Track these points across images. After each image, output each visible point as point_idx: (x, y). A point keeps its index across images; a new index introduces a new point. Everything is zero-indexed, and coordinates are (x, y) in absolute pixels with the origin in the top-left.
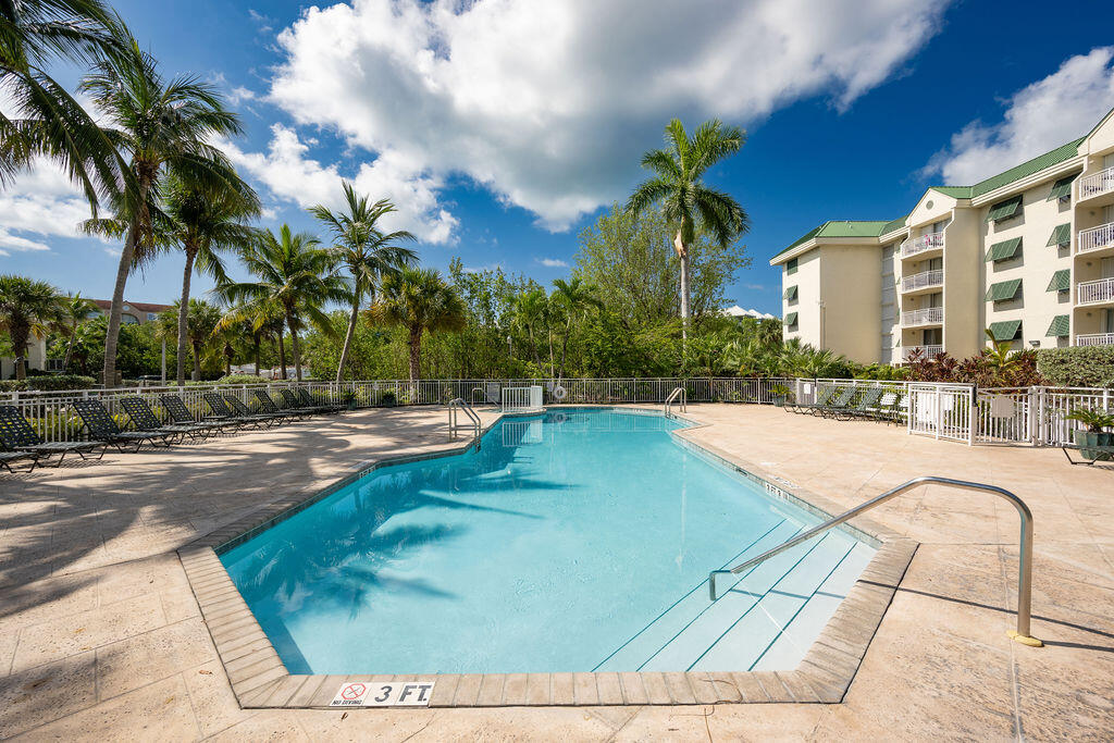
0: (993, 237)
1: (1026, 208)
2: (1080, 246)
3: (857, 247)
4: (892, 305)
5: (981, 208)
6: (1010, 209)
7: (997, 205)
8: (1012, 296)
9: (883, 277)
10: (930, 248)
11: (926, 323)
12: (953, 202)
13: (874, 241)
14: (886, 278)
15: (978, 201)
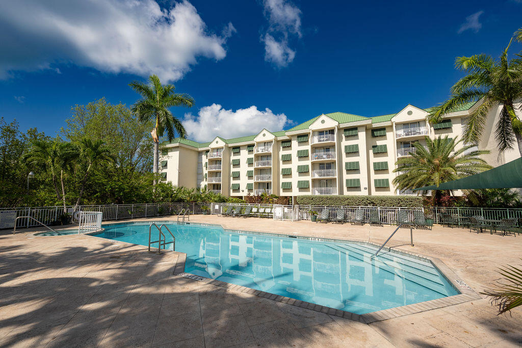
0: (233, 158)
1: (241, 151)
2: (255, 166)
3: (191, 150)
4: (201, 174)
5: (230, 147)
6: (237, 150)
7: (234, 148)
8: (237, 176)
9: (198, 163)
10: (218, 157)
11: (214, 182)
12: (224, 144)
13: (196, 149)
14: (199, 163)
15: (230, 145)
